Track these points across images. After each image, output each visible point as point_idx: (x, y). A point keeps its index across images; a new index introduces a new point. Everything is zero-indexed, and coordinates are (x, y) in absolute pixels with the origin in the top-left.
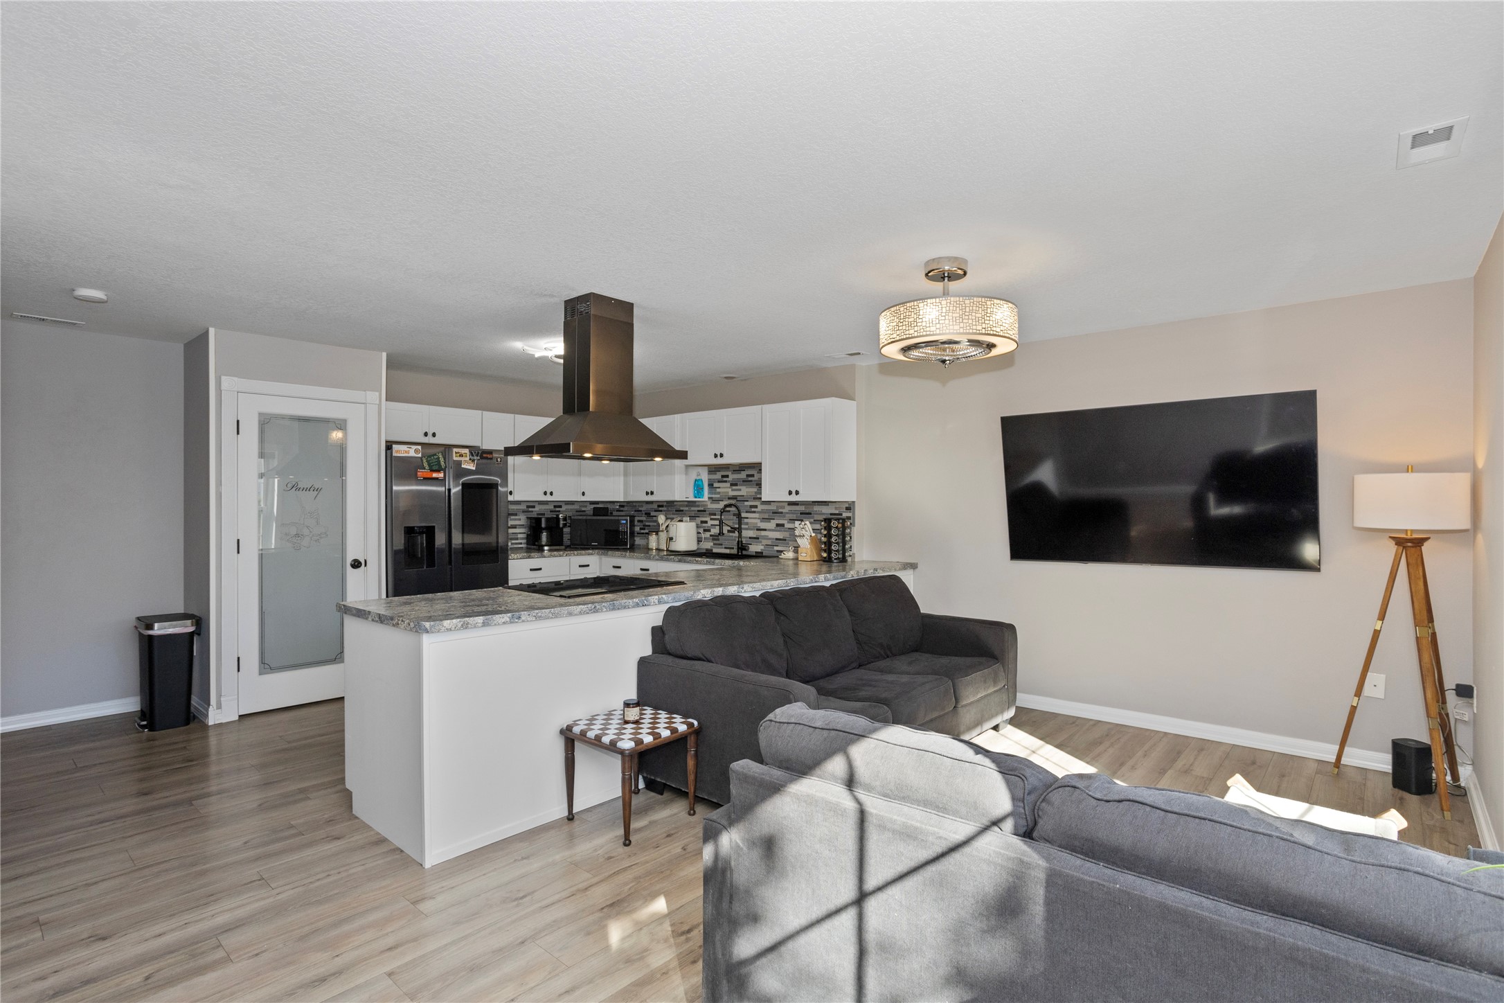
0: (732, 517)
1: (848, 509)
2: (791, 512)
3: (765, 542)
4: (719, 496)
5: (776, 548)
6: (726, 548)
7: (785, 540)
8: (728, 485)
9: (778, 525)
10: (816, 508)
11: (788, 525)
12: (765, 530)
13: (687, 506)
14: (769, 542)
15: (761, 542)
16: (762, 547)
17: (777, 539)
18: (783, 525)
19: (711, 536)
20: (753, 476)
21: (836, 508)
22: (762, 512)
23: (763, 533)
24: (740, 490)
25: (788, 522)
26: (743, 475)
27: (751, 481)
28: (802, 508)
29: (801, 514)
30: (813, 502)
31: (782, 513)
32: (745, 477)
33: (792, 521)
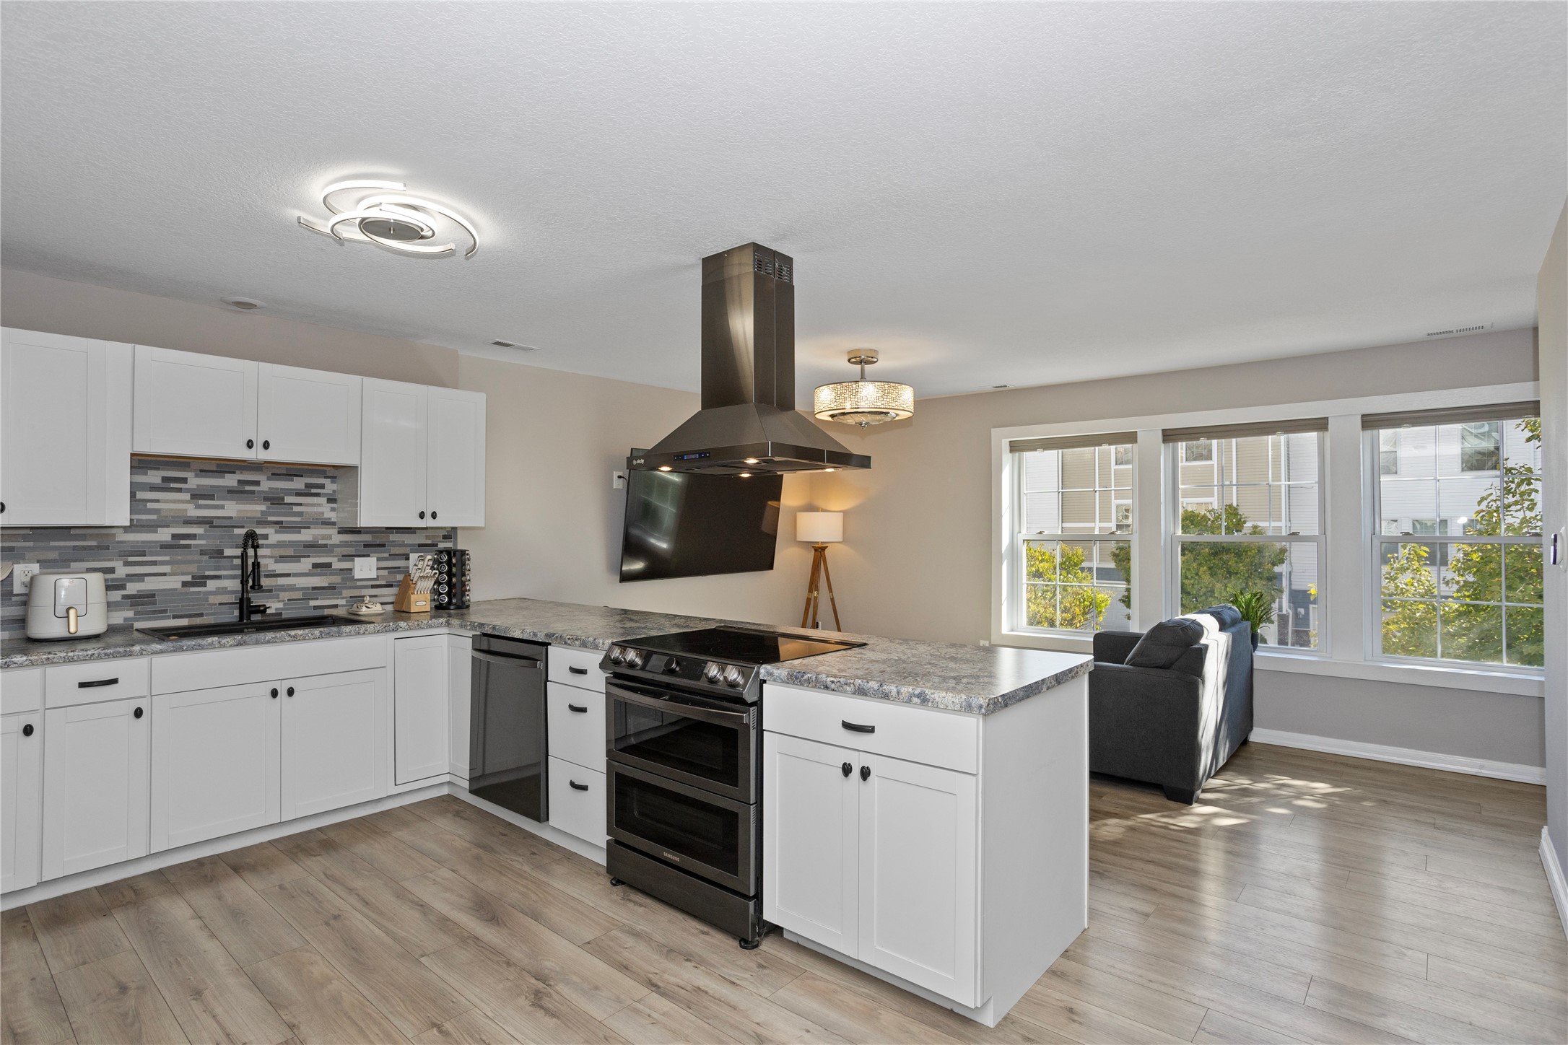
0: (197, 557)
1: (447, 537)
2: (344, 544)
3: (285, 596)
4: (154, 517)
5: (313, 603)
6: (174, 617)
7: (334, 588)
8: (187, 496)
9: (315, 566)
10: (393, 537)
11: (337, 565)
12: (288, 575)
13: (25, 538)
14: (298, 595)
15: (278, 597)
16: (280, 605)
17: (314, 588)
18: (329, 565)
19: (125, 597)
20: (257, 483)
21: (427, 537)
22: (280, 545)
23: (281, 581)
24: (222, 507)
25: (339, 560)
26: (230, 481)
27: (253, 492)
28: (367, 538)
29: (366, 546)
30: (387, 528)
31: (326, 546)
32: (235, 484)
33: (351, 557)
